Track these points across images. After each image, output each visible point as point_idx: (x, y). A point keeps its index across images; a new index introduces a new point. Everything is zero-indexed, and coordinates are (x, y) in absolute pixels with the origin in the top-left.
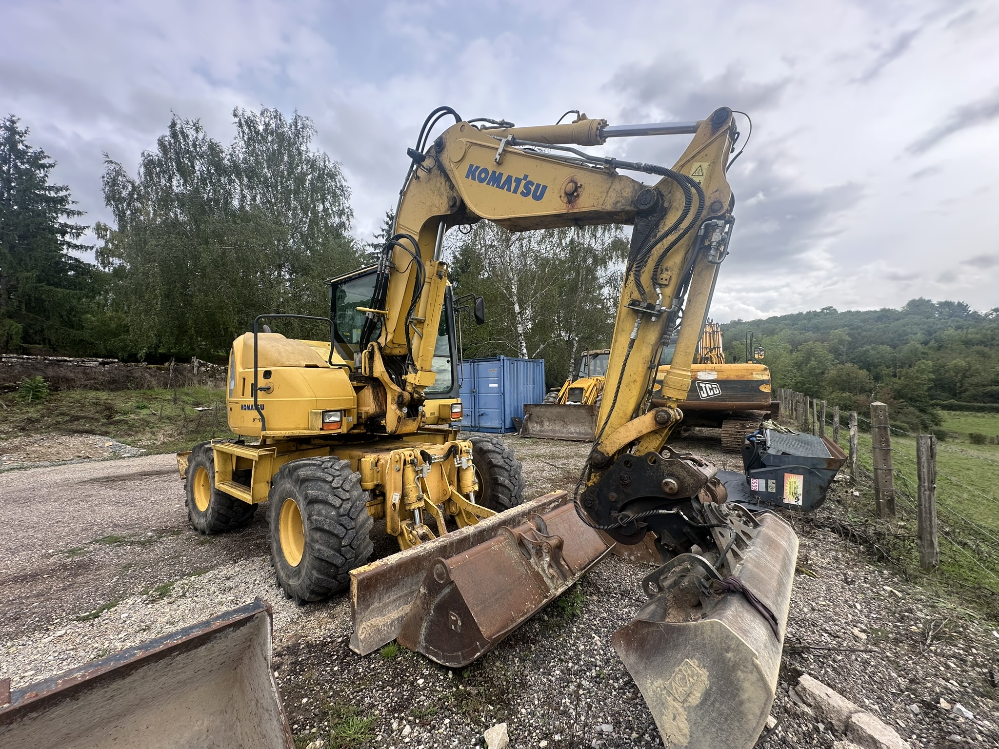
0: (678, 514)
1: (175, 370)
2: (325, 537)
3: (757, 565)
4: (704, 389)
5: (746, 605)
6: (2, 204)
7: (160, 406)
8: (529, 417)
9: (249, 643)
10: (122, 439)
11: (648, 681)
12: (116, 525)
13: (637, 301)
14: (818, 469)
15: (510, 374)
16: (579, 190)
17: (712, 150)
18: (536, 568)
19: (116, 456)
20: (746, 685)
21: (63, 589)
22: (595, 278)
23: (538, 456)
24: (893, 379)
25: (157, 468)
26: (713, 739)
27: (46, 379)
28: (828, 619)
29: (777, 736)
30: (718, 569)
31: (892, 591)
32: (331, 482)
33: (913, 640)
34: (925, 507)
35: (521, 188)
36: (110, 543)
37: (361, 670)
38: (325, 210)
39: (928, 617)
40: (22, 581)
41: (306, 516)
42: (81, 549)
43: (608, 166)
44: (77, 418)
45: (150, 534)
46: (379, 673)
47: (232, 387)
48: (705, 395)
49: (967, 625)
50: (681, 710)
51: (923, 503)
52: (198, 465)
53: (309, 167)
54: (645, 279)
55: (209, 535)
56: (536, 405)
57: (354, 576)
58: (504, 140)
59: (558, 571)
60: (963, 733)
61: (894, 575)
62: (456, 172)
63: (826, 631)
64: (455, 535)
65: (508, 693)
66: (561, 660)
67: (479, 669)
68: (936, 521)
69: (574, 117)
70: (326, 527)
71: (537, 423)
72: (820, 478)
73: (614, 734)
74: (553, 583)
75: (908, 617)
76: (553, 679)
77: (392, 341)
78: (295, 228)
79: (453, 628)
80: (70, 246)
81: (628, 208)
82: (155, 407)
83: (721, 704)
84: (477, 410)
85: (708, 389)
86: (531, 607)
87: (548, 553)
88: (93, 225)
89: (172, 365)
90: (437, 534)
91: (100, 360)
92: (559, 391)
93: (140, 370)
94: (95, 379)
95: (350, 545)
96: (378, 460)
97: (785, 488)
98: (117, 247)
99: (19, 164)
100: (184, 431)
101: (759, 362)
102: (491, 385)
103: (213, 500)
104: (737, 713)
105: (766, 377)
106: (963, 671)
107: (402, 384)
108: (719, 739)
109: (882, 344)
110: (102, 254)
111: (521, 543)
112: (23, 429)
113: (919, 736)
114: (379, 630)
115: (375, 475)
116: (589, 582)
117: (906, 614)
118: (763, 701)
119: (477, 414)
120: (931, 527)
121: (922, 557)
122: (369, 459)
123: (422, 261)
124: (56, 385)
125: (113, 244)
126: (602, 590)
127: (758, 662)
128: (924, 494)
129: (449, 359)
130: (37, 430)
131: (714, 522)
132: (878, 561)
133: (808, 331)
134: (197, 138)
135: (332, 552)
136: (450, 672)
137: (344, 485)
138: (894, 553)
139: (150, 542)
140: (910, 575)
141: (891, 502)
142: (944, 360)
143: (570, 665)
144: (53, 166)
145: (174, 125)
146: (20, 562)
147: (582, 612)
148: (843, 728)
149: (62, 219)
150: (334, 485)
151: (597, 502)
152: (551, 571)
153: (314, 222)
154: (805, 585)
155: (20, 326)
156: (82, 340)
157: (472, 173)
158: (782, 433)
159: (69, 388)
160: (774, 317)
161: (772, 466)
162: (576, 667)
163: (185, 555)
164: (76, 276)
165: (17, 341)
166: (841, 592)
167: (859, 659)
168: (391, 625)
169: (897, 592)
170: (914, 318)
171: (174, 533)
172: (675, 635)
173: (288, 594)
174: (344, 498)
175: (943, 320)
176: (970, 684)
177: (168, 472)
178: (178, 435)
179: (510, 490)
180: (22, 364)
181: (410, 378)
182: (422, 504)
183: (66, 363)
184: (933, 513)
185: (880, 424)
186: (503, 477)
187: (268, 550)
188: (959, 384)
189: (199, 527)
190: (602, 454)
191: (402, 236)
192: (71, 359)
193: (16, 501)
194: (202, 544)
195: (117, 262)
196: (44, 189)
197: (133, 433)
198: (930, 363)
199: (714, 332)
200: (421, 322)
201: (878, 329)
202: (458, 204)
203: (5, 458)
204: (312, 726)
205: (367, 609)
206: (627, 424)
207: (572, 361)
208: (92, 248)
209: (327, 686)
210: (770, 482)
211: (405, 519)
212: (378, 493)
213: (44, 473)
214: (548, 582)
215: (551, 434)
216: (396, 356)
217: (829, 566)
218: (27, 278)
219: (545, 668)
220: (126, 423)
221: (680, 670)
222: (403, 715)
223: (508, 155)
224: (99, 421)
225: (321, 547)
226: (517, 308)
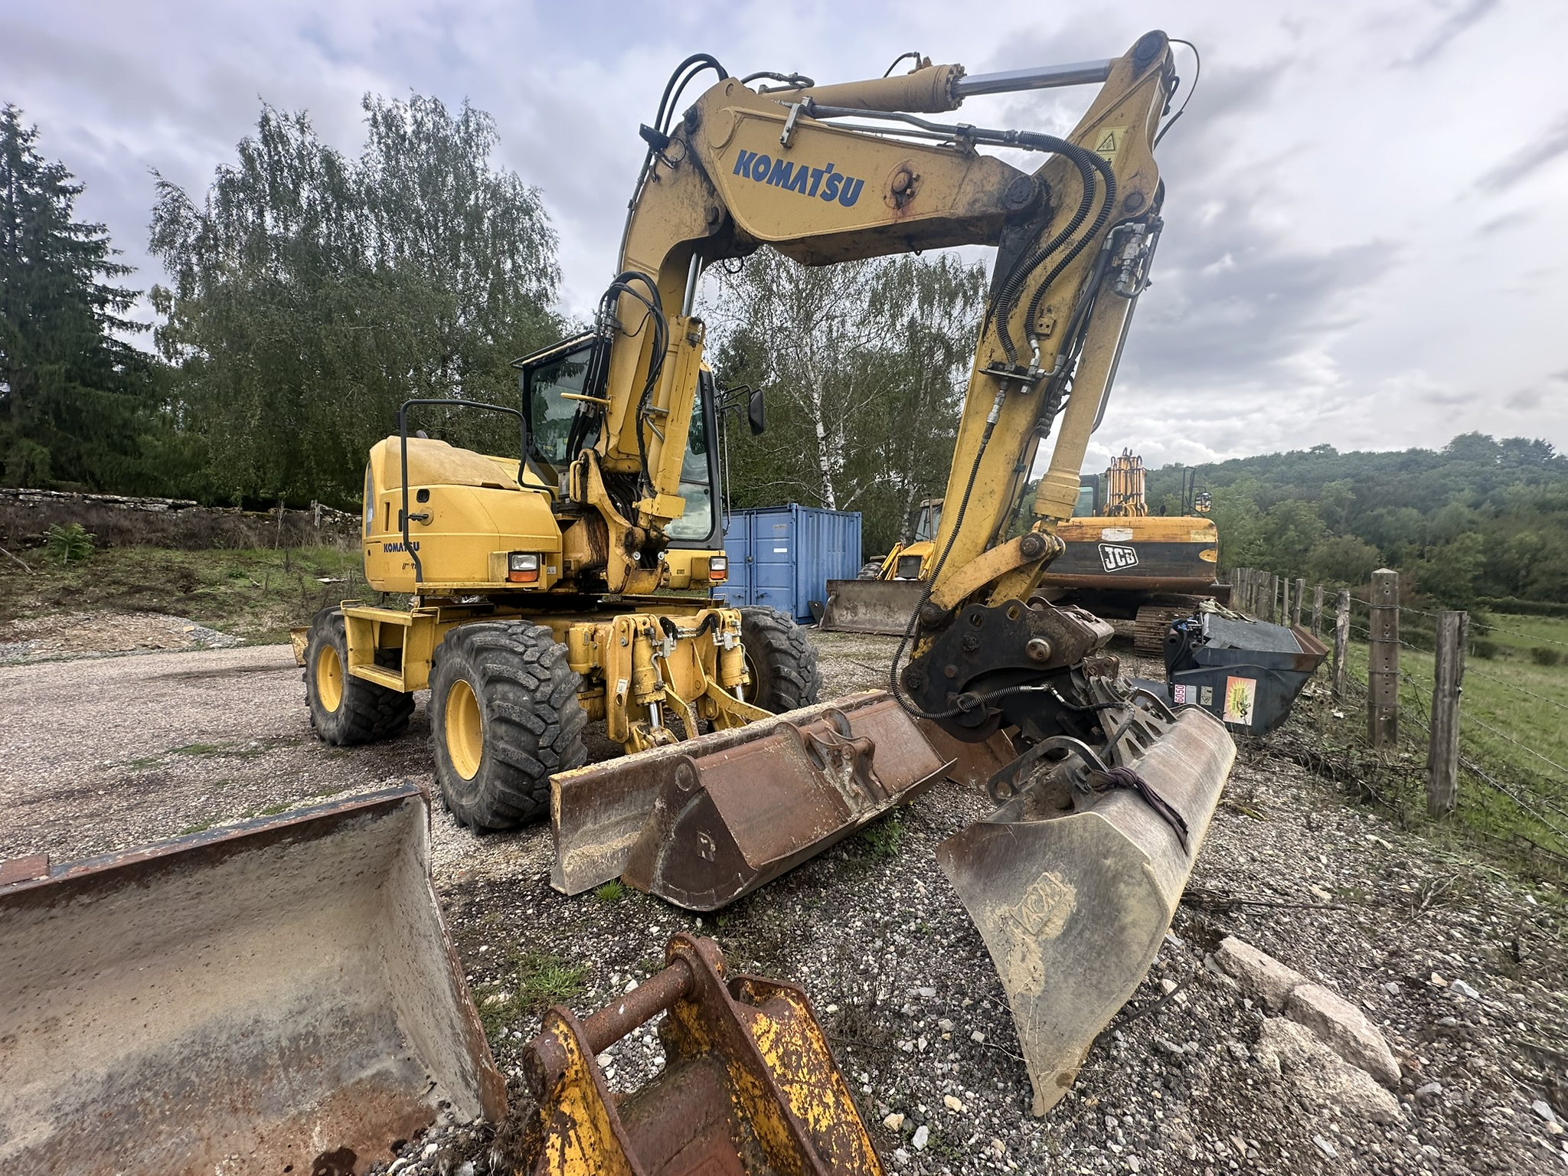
0: (1048, 693)
1: (285, 520)
2: (514, 732)
3: (1165, 763)
4: (1111, 556)
5: (1141, 804)
6: (4, 253)
7: (265, 575)
8: (836, 601)
9: (397, 847)
10: (208, 623)
11: (988, 908)
12: (203, 732)
13: (1001, 363)
14: (1280, 671)
15: (807, 534)
16: (915, 184)
17: (1130, 108)
18: (832, 782)
19: (200, 646)
20: (1132, 902)
21: (127, 809)
22: (947, 387)
23: (846, 656)
24: (1420, 562)
25: (262, 663)
26: (1078, 984)
27: (88, 529)
28: (1273, 872)
29: (1179, 1006)
30: (1104, 761)
31: (1378, 842)
32: (522, 654)
33: (1401, 902)
34: (1442, 722)
35: (823, 187)
36: (195, 754)
37: (566, 914)
38: (516, 268)
39: (1430, 876)
40: (67, 798)
41: (485, 702)
42: (152, 760)
43: (961, 139)
44: (139, 590)
45: (254, 744)
46: (593, 919)
47: (370, 519)
48: (1113, 565)
49: (1488, 887)
50: (1033, 946)
51: (1440, 716)
52: (323, 643)
53: (488, 196)
54: (1015, 327)
55: (342, 746)
56: (847, 582)
57: (556, 781)
58: (796, 106)
59: (865, 789)
60: (1461, 1015)
61: (1384, 821)
62: (718, 165)
63: (1270, 886)
64: (711, 739)
65: (783, 948)
66: (865, 910)
67: (741, 917)
68: (1456, 740)
69: (910, 64)
70: (514, 717)
71: (847, 609)
72: (1282, 684)
73: (937, 999)
74: (857, 804)
75: (1398, 874)
76: (852, 932)
77: (617, 449)
78: (468, 299)
79: (703, 855)
80: (113, 324)
81: (992, 210)
82: (256, 576)
83: (1093, 933)
84: (754, 590)
85: (1118, 557)
86: (820, 833)
87: (850, 759)
88: (148, 291)
89: (281, 511)
90: (682, 737)
91: (170, 501)
92: (882, 561)
93: (232, 518)
94: (163, 530)
95: (551, 747)
96: (596, 631)
97: (1227, 699)
98: (188, 326)
99: (25, 186)
100: (303, 612)
101: (1202, 515)
102: (776, 550)
103: (346, 693)
104: (1117, 943)
105: (1211, 538)
106: (1472, 943)
107: (632, 515)
108: (1087, 983)
109: (1406, 505)
110: (164, 337)
111: (810, 747)
112: (57, 603)
113: (1394, 1022)
114: (594, 862)
115: (591, 654)
116: (913, 816)
117: (1396, 869)
118: (1154, 924)
119: (754, 595)
120: (1449, 752)
121: (1431, 799)
122: (581, 629)
123: (664, 314)
124: (105, 538)
125: (181, 322)
126: (933, 825)
127: (1150, 868)
128: (1443, 702)
129: (708, 488)
130: (79, 606)
131: (1102, 701)
132: (1362, 803)
133: (1288, 483)
134: (303, 143)
135: (524, 755)
136: (699, 920)
137: (542, 659)
138: (1390, 794)
139: (255, 753)
140: (1409, 823)
141: (1391, 724)
142: (1503, 533)
143: (878, 915)
144: (79, 191)
145: (265, 120)
146: (64, 774)
147: (900, 851)
148: (1280, 1005)
149: (99, 279)
150: (526, 658)
151: (927, 679)
152: (855, 786)
153: (498, 288)
154: (1244, 830)
155: (45, 450)
156: (139, 475)
157: (744, 165)
158: (1229, 619)
159: (124, 544)
160: (1234, 460)
161: (1209, 666)
162: (886, 918)
163: (307, 771)
164: (126, 373)
165: (43, 472)
166: (1300, 840)
167: (1316, 924)
168: (613, 857)
169: (1384, 843)
170: (1461, 464)
171: (289, 744)
172: (1030, 840)
173: (461, 820)
174: (542, 678)
175: (1508, 470)
176: (1480, 959)
177: (279, 668)
178: (294, 619)
179: (798, 687)
180: (49, 505)
181: (645, 505)
182: (662, 696)
183: (117, 505)
184: (1453, 731)
185: (1385, 602)
186: (788, 667)
187: (432, 766)
188: (1523, 573)
189: (327, 735)
190: (938, 607)
191: (633, 276)
192: (125, 498)
193: (52, 699)
194: (332, 757)
195: (189, 350)
196: (67, 229)
197: (225, 614)
198: (1480, 537)
199: (1132, 470)
200: (661, 416)
201: (1400, 482)
202: (721, 219)
203: (33, 646)
204: (495, 978)
205: (576, 831)
206: (977, 559)
207: (906, 517)
208: (148, 327)
209: (517, 932)
210: (1204, 689)
211: (636, 720)
212: (596, 680)
213: (92, 666)
214: (850, 803)
215: (868, 626)
216: (623, 474)
217: (1285, 808)
218: (52, 374)
219: (840, 918)
220: (214, 598)
221: (1035, 889)
222: (627, 968)
223: (803, 132)
224: (173, 595)
225: (508, 747)
226: (820, 430)
